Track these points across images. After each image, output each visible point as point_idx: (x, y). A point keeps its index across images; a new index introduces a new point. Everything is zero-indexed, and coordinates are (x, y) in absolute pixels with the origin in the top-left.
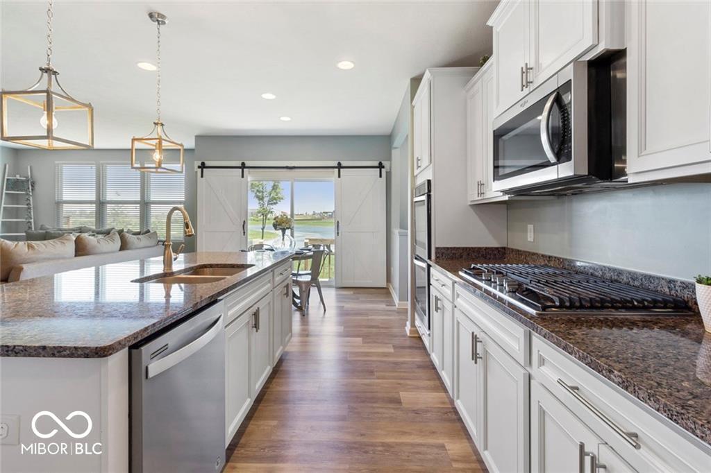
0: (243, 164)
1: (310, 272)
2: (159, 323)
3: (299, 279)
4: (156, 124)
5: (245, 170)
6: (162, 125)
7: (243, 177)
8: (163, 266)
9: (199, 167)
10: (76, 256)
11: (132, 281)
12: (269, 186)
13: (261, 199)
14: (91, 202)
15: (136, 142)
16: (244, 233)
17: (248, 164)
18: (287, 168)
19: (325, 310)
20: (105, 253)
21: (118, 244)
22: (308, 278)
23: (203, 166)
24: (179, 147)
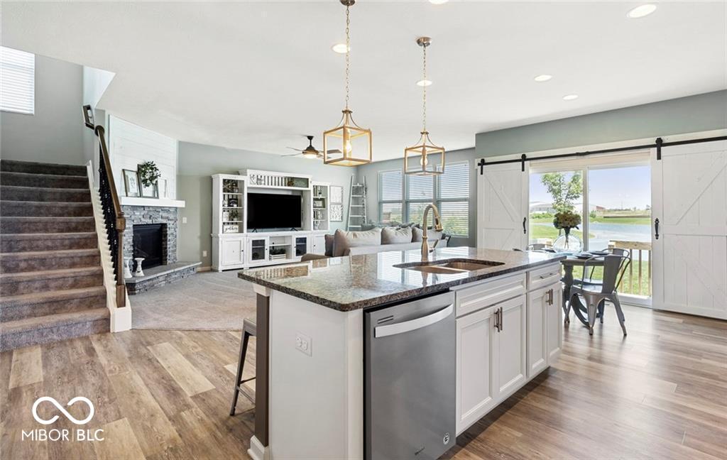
0: (524, 156)
1: (601, 282)
2: (386, 297)
3: (587, 289)
4: (422, 133)
5: (525, 162)
6: (427, 133)
7: (523, 170)
8: (421, 256)
9: (479, 164)
10: (382, 244)
11: (394, 266)
12: (567, 177)
13: (556, 193)
14: (399, 202)
15: (408, 152)
16: (525, 231)
17: (529, 155)
18: (578, 154)
19: (625, 335)
20: (400, 243)
21: (410, 236)
22: (599, 290)
23: (483, 163)
24: (441, 151)
